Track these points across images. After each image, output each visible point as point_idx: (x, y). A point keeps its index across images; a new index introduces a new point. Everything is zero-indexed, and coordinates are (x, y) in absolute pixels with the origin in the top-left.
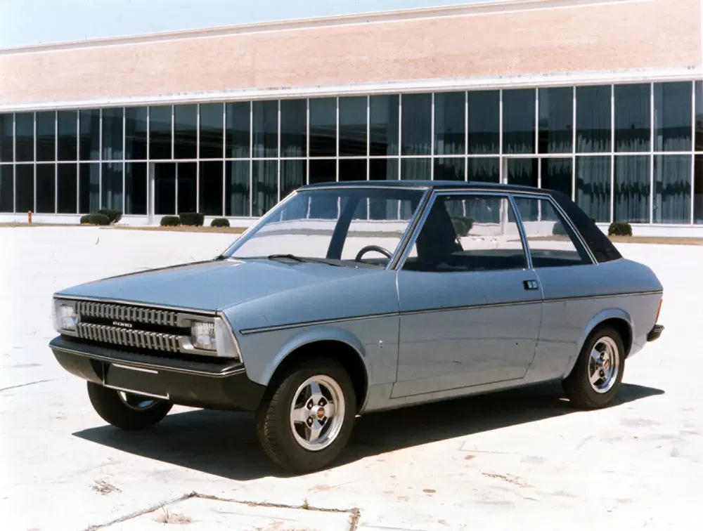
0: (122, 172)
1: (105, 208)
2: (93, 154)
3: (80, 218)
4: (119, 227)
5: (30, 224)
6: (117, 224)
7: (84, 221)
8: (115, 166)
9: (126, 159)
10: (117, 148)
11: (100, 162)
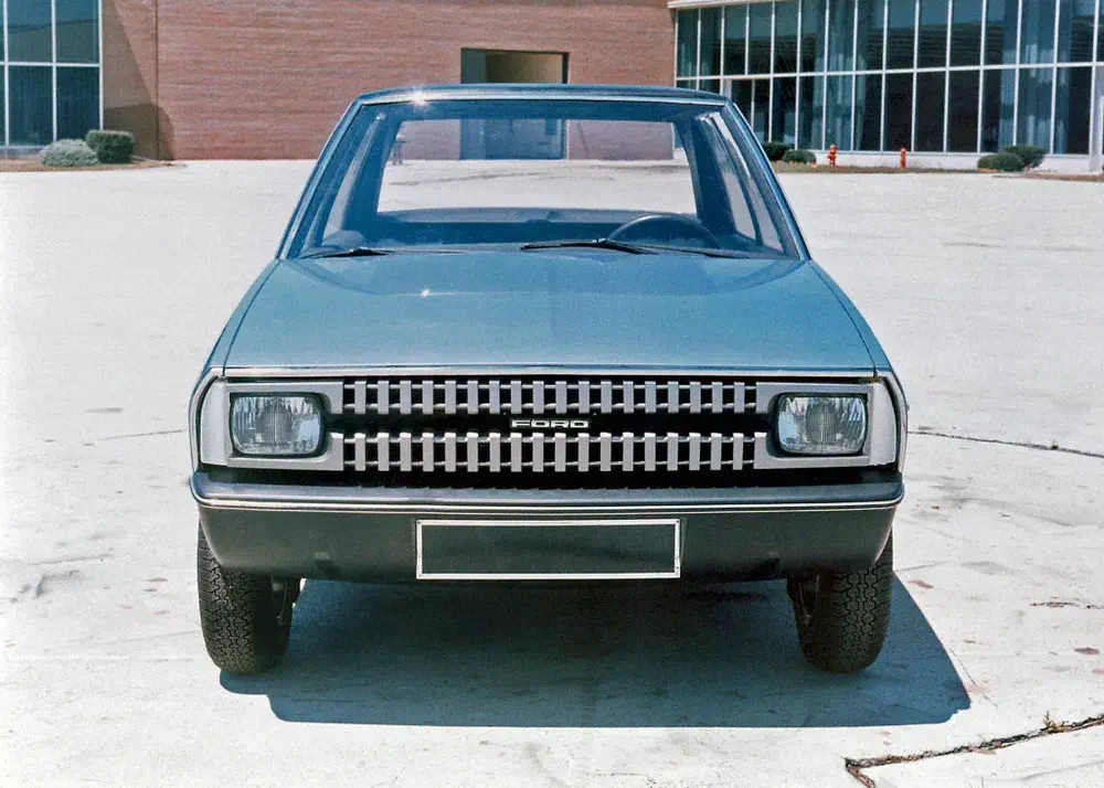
0: (1051, 84)
1: (1021, 145)
2: (1006, 54)
3: (978, 159)
4: (1038, 176)
5: (904, 168)
6: (1036, 169)
7: (983, 165)
8: (1042, 74)
9: (1059, 60)
10: (1045, 44)
11: (1017, 66)
